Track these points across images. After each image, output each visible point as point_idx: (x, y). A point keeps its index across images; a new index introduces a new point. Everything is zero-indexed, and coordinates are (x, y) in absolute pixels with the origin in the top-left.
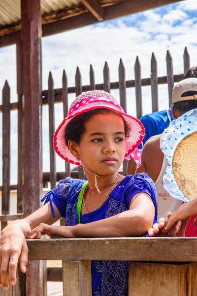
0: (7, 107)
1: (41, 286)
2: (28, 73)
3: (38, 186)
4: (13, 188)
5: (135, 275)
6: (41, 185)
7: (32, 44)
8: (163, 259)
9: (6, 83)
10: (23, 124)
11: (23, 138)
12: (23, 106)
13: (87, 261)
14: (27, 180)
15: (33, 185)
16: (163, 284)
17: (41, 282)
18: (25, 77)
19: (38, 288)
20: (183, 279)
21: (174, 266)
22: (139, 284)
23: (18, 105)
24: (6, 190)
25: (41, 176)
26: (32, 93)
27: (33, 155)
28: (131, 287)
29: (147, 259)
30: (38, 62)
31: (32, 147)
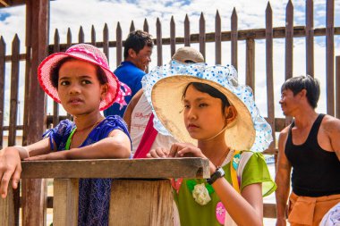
0: (16, 58)
1: (41, 212)
2: (37, 28)
3: (42, 127)
4: (19, 128)
5: (115, 190)
6: (45, 126)
7: (41, 4)
8: (140, 177)
9: (16, 35)
10: (30, 73)
11: (30, 85)
12: (31, 57)
13: (75, 179)
14: (32, 121)
15: (38, 125)
16: (138, 197)
17: (41, 209)
18: (34, 32)
19: (38, 213)
20: (156, 193)
21: (149, 182)
22: (119, 198)
23: (27, 57)
24: (13, 130)
25: (45, 119)
26: (40, 46)
27: (38, 100)
28: (112, 200)
29: (127, 177)
30: (46, 20)
31: (38, 93)
